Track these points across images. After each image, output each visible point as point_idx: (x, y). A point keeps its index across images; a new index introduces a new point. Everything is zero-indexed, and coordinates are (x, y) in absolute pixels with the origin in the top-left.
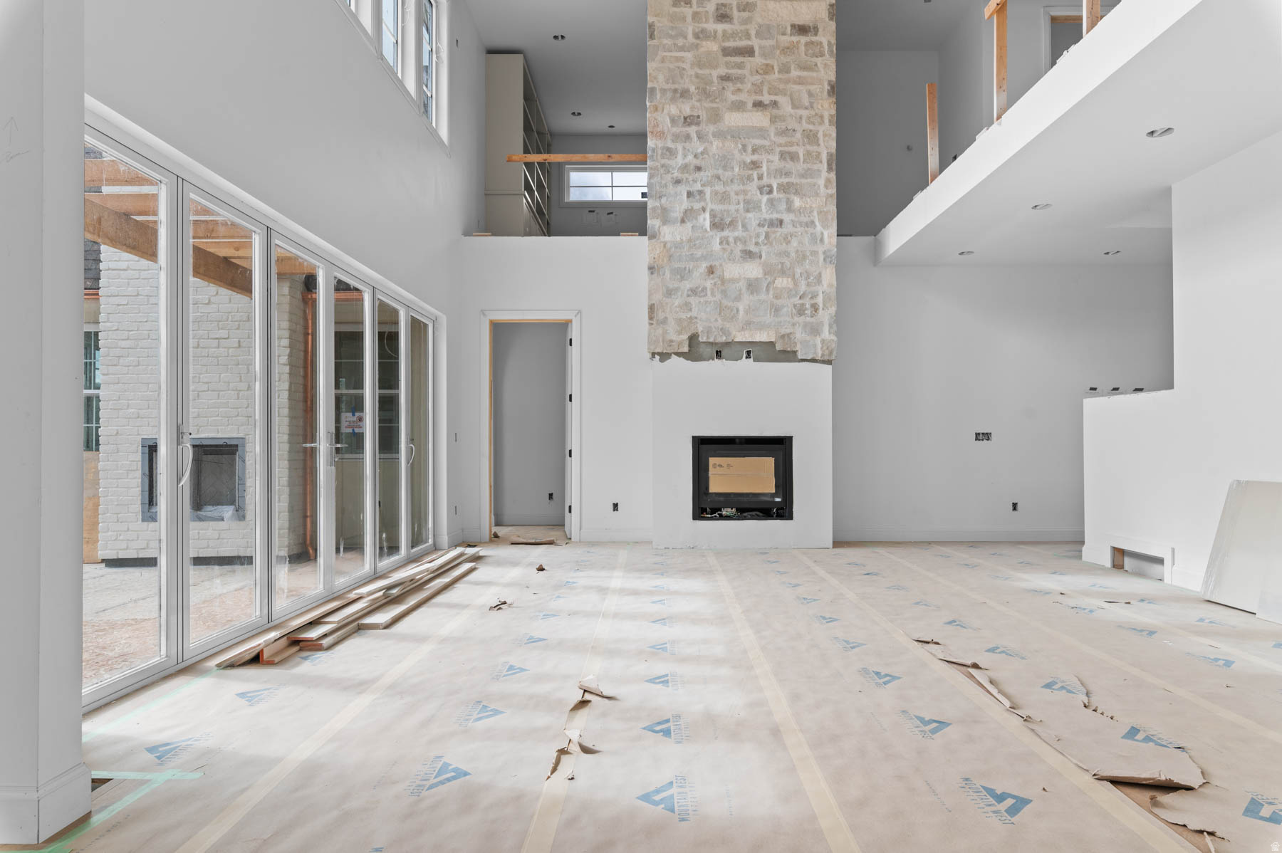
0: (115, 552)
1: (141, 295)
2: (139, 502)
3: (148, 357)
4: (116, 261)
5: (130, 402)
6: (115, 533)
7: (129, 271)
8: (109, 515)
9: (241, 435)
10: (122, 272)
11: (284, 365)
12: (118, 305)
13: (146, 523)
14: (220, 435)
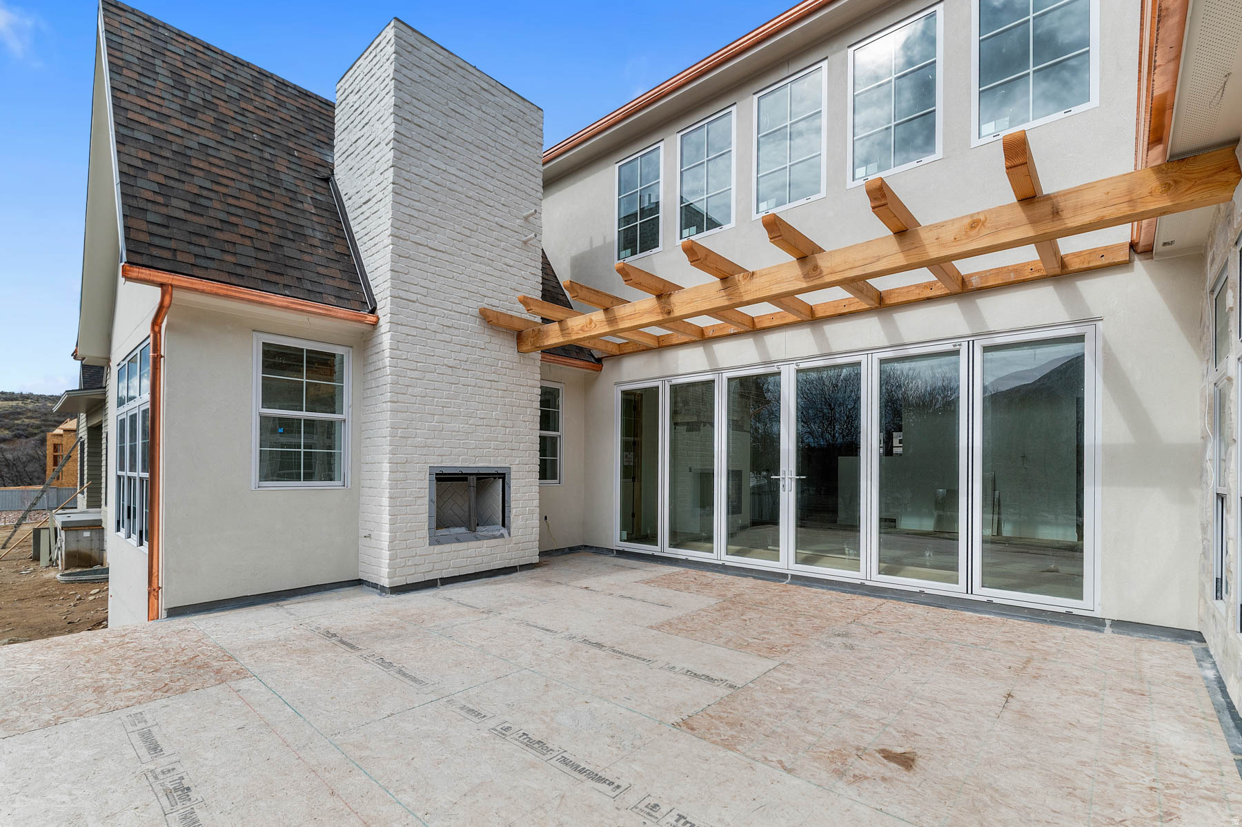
0: (404, 578)
1: (429, 330)
2: (427, 528)
3: (434, 389)
4: (405, 290)
5: (418, 431)
6: (404, 559)
7: (417, 304)
8: (397, 542)
9: (507, 465)
10: (410, 303)
11: (537, 409)
12: (407, 335)
13: (432, 547)
14: (492, 465)
